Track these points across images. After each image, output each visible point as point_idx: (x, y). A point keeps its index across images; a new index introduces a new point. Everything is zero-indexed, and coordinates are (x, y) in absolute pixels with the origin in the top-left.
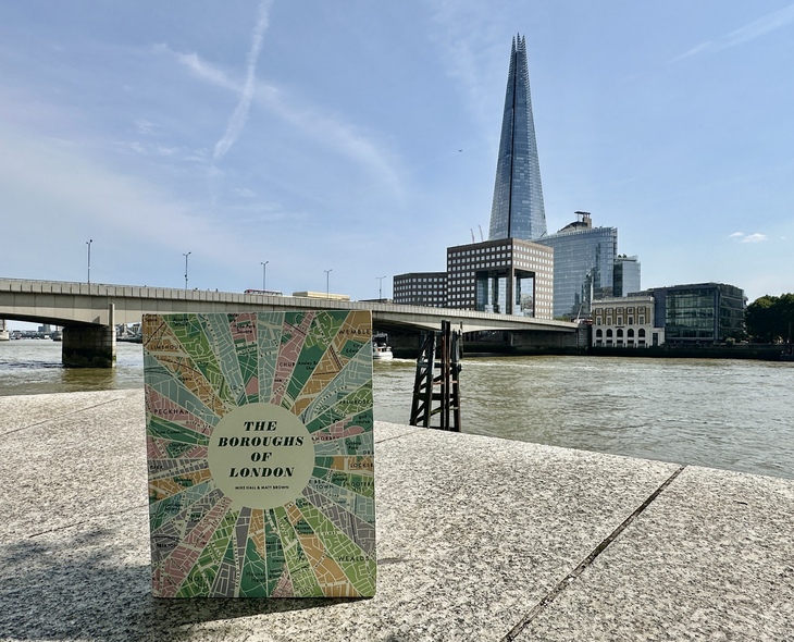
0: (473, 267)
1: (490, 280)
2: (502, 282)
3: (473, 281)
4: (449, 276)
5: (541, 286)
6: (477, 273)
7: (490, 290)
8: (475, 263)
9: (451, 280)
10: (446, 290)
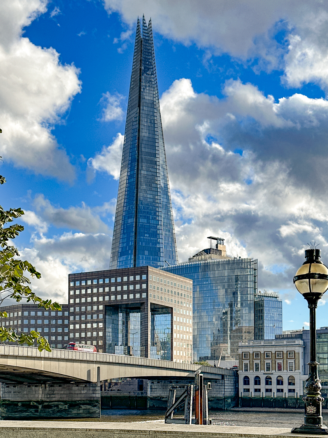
0: (101, 299)
1: (121, 315)
2: (135, 318)
3: (101, 316)
4: (72, 309)
5: (180, 323)
6: (106, 307)
7: (120, 327)
8: (104, 295)
9: (74, 314)
10: (68, 326)
